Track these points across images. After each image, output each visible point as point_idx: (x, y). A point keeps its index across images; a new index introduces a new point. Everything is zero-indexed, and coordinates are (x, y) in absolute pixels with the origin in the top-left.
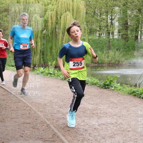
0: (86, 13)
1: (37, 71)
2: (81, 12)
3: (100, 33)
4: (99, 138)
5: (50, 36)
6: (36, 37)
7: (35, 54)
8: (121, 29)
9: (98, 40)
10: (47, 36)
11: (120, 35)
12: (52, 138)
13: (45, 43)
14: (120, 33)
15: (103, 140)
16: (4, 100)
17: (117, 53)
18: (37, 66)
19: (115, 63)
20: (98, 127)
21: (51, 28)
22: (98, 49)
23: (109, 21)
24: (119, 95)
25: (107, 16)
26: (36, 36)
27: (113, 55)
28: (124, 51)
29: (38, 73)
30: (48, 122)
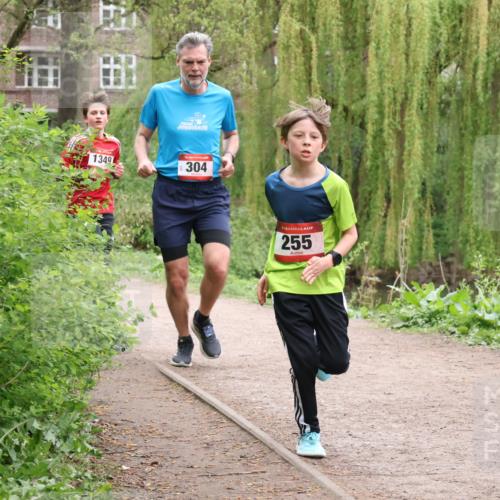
1: (404, 303)
5: (481, 99)
6: (398, 108)
7: (392, 205)
10: (461, 102)
13: (453, 144)
16: (211, 475)
18: (400, 275)
21: (488, 54)
26: (400, 98)
29: (408, 319)
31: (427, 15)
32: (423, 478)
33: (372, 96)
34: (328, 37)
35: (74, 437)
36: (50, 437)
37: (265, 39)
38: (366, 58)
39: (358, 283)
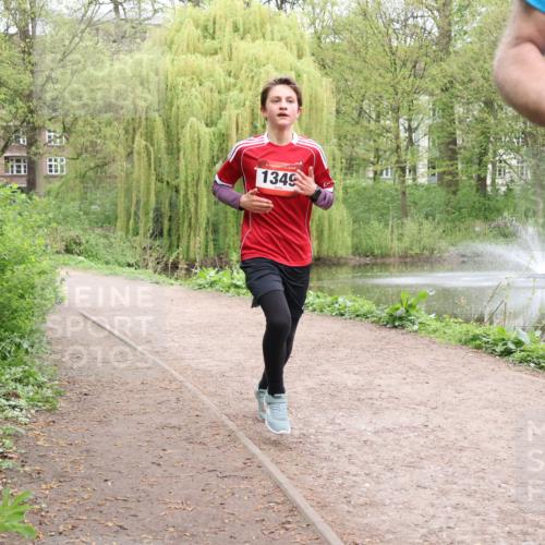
0: (338, 112)
1: (199, 277)
2: (322, 110)
3: (379, 168)
4: (377, 468)
6: (195, 183)
7: (192, 230)
8: (436, 159)
9: (373, 188)
11: (434, 175)
12: (243, 469)
14: (434, 168)
15: (389, 475)
17: (427, 226)
18: (197, 264)
19: (421, 254)
20: (373, 439)
22: (372, 216)
23: (403, 135)
24: (434, 346)
25: (397, 121)
26: (196, 178)
27: (414, 231)
28: (447, 220)
29: (201, 285)
30: (232, 425)
31: (207, 137)
32: (207, 360)
33: (182, 177)
34: (159, 149)
35: (36, 346)
36: (25, 346)
37: (129, 150)
38: (178, 159)
39: (177, 268)
